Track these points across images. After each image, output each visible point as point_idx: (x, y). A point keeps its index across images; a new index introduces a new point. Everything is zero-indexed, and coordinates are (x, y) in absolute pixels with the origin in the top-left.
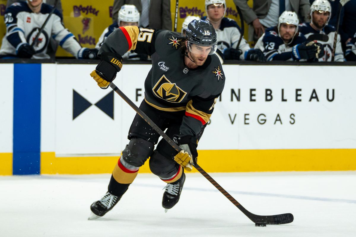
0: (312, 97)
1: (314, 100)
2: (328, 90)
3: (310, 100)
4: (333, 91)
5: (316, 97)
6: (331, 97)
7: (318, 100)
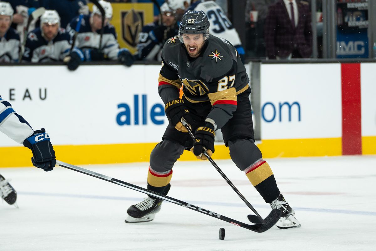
0: (25, 96)
1: (27, 99)
2: (40, 90)
3: (24, 99)
4: (46, 90)
5: (29, 96)
6: (43, 96)
7: (31, 99)
